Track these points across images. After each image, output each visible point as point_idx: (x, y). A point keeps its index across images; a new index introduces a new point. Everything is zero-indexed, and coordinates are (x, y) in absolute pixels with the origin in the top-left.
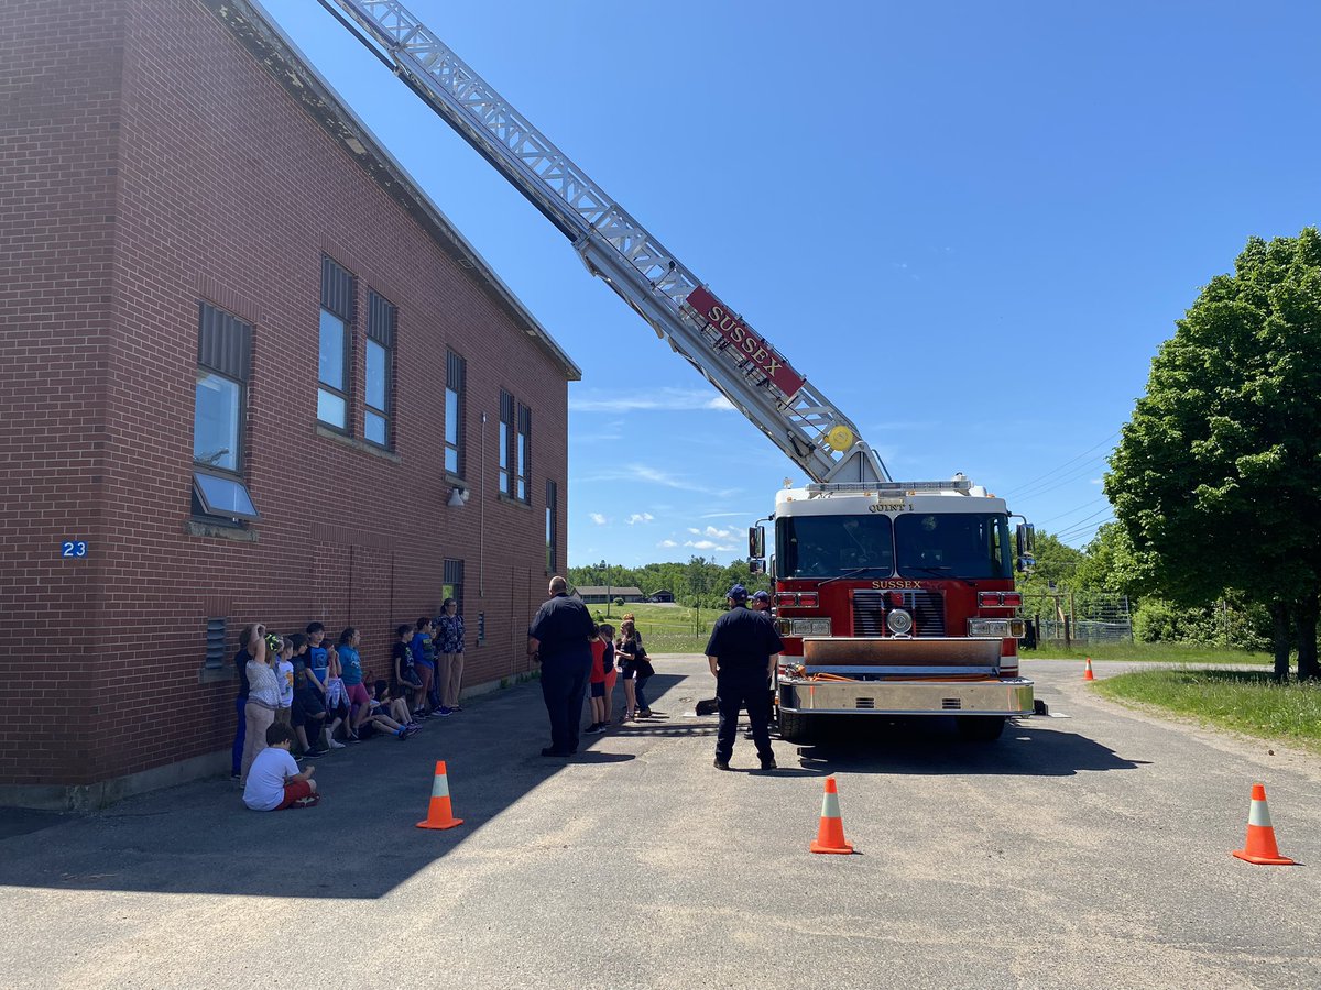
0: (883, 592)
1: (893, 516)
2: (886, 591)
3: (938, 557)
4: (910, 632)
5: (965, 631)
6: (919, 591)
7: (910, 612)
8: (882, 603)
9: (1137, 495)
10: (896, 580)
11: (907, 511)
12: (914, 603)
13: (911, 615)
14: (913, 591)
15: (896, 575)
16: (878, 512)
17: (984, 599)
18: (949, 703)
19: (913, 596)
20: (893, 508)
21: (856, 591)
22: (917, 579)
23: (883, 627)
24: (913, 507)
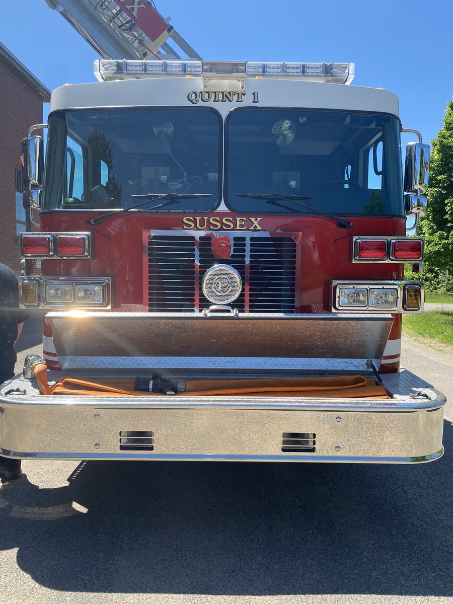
0: (198, 234)
1: (225, 109)
2: (203, 233)
3: (293, 183)
4: (238, 304)
5: (328, 303)
6: (256, 235)
7: (240, 269)
8: (197, 253)
9: (444, 188)
10: (222, 215)
11: (247, 102)
12: (248, 253)
13: (242, 274)
14: (248, 235)
15: (223, 208)
16: (201, 104)
17: (362, 248)
18: (295, 441)
19: (248, 242)
20: (227, 97)
21: (154, 233)
22: (256, 214)
23: (197, 293)
24: (260, 98)
